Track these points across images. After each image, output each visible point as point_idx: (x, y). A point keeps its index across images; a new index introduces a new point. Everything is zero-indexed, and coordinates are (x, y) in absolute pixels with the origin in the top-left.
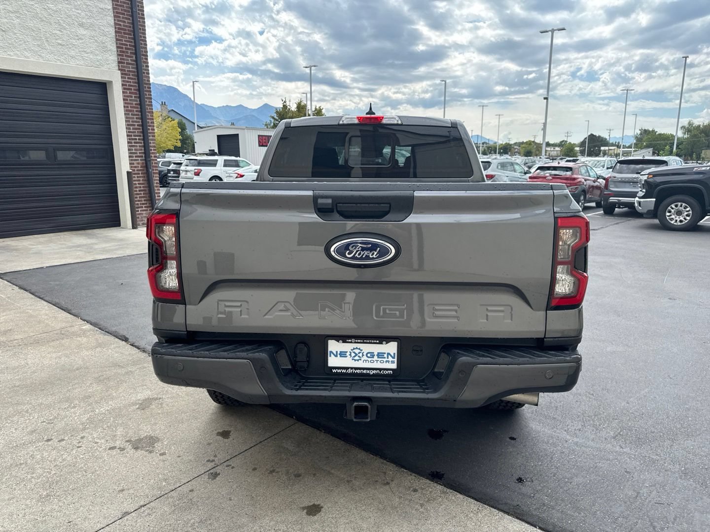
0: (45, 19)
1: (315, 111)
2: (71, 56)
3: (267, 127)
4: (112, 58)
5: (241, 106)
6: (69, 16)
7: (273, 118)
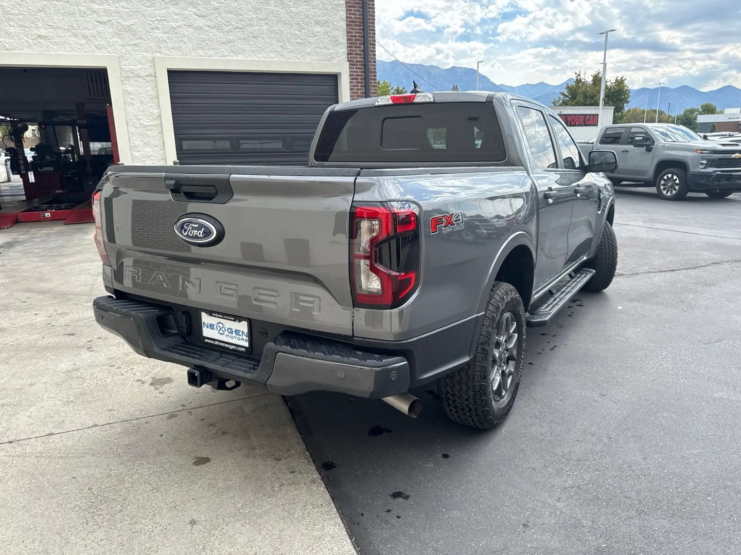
0: (287, 22)
1: (615, 83)
2: (307, 53)
3: (555, 105)
4: (342, 50)
5: (542, 83)
6: (307, 16)
7: (563, 94)
